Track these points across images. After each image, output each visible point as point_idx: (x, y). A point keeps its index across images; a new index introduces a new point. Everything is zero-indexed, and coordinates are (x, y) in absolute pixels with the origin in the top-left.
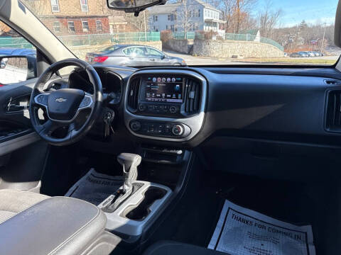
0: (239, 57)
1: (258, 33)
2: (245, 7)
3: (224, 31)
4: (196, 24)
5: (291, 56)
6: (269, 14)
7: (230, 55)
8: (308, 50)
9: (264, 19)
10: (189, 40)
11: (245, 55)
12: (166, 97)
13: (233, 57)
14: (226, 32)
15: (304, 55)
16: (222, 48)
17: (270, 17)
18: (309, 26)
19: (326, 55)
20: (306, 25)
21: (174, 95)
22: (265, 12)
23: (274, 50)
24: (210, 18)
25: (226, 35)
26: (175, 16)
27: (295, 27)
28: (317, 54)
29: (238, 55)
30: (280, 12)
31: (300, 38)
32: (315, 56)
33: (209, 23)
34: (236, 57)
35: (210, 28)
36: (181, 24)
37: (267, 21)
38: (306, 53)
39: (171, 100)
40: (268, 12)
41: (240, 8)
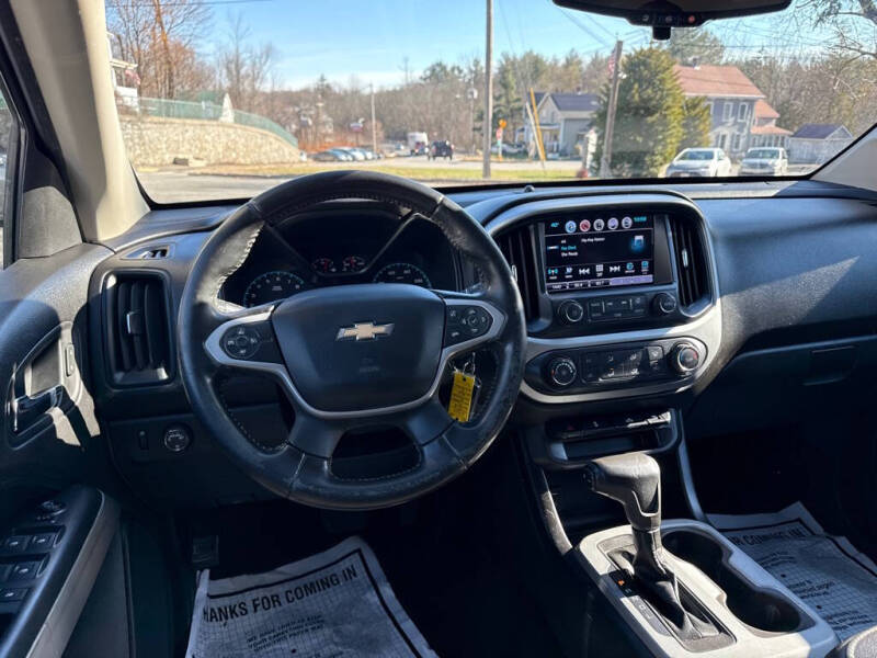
0: (194, 163)
1: (227, 101)
2: (179, 30)
3: (134, 92)
5: (316, 159)
6: (244, 56)
7: (169, 158)
8: (345, 145)
9: (233, 66)
11: (207, 157)
12: (607, 274)
13: (176, 162)
14: (140, 93)
15: (343, 157)
16: (141, 137)
17: (248, 62)
18: (337, 90)
19: (386, 157)
20: (328, 86)
21: (630, 266)
22: (232, 47)
23: (276, 145)
25: (141, 103)
27: (306, 91)
28: (369, 155)
29: (190, 157)
30: (269, 52)
31: (324, 117)
32: (366, 159)
34: (185, 162)
37: (243, 71)
38: (345, 152)
39: (621, 281)
40: (241, 50)
41: (166, 30)
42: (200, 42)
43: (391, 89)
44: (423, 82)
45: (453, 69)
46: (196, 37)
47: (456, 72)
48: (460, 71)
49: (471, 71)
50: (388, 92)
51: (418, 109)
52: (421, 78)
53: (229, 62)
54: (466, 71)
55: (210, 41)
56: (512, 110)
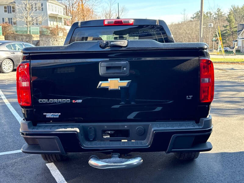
2: (88, 3)
4: (40, 19)
10: (33, 35)
24: (54, 13)
26: (13, 8)
33: (54, 18)
35: (55, 23)
36: (23, 17)
40: (111, 10)
41: (83, 4)
42: (96, 7)
43: (177, 23)
44: (192, 20)
45: (207, 13)
46: (95, 5)
47: (209, 15)
48: (211, 14)
49: (216, 14)
50: (175, 25)
51: (188, 32)
52: (192, 18)
53: (107, 14)
54: (213, 14)
55: (99, 7)
56: (232, 32)
